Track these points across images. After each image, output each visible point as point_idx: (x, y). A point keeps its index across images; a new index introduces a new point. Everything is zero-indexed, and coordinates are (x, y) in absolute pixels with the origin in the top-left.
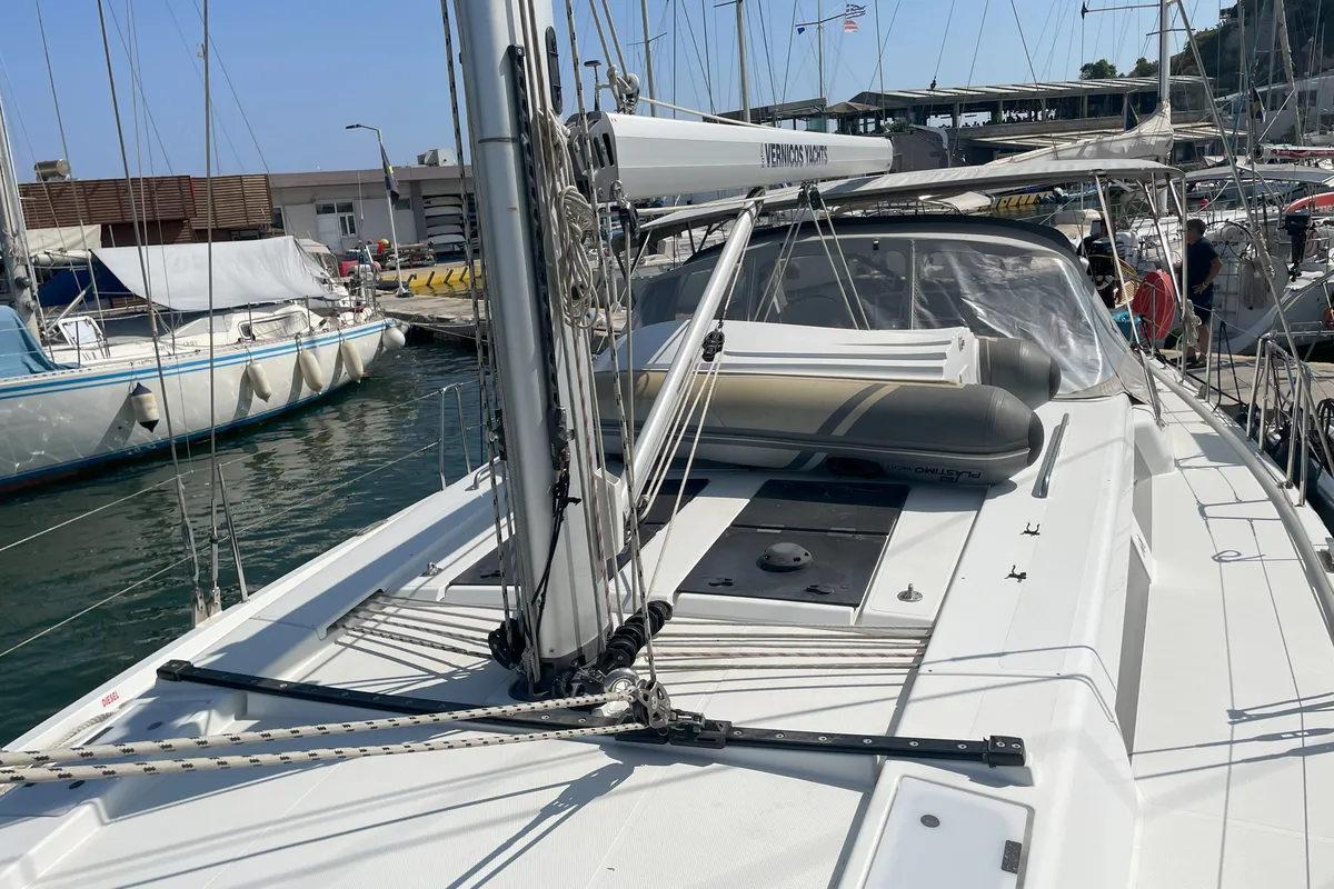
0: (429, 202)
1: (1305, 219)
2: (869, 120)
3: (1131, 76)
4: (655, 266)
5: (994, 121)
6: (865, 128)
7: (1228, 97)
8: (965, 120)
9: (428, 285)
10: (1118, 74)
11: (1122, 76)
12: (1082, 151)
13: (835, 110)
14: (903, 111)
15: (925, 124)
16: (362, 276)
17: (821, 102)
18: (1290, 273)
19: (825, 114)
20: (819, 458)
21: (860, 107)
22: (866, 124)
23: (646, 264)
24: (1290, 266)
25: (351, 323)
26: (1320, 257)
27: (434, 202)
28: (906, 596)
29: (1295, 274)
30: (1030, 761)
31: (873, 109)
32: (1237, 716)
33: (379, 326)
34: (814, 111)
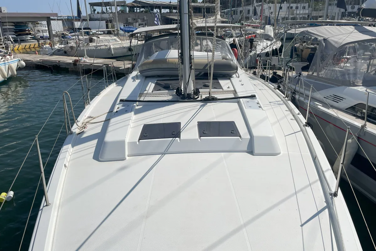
0: (3, 24)
1: (253, 39)
2: (138, 9)
3: (201, 3)
4: (93, 46)
5: (171, 12)
6: (137, 11)
7: (225, 11)
8: (163, 11)
9: (18, 49)
10: (198, 2)
11: (199, 3)
12: (203, 22)
13: (128, 5)
14: (147, 7)
15: (153, 11)
16: (9, 45)
17: (125, 2)
18: (250, 51)
19: (126, 6)
20: (203, 73)
21: (135, 5)
22: (137, 10)
23: (90, 45)
24: (250, 50)
25: (10, 59)
26: (255, 48)
27: (5, 24)
28: (229, 88)
29: (251, 51)
30: (256, 96)
31: (139, 5)
32: (270, 102)
33: (17, 60)
34: (123, 4)
